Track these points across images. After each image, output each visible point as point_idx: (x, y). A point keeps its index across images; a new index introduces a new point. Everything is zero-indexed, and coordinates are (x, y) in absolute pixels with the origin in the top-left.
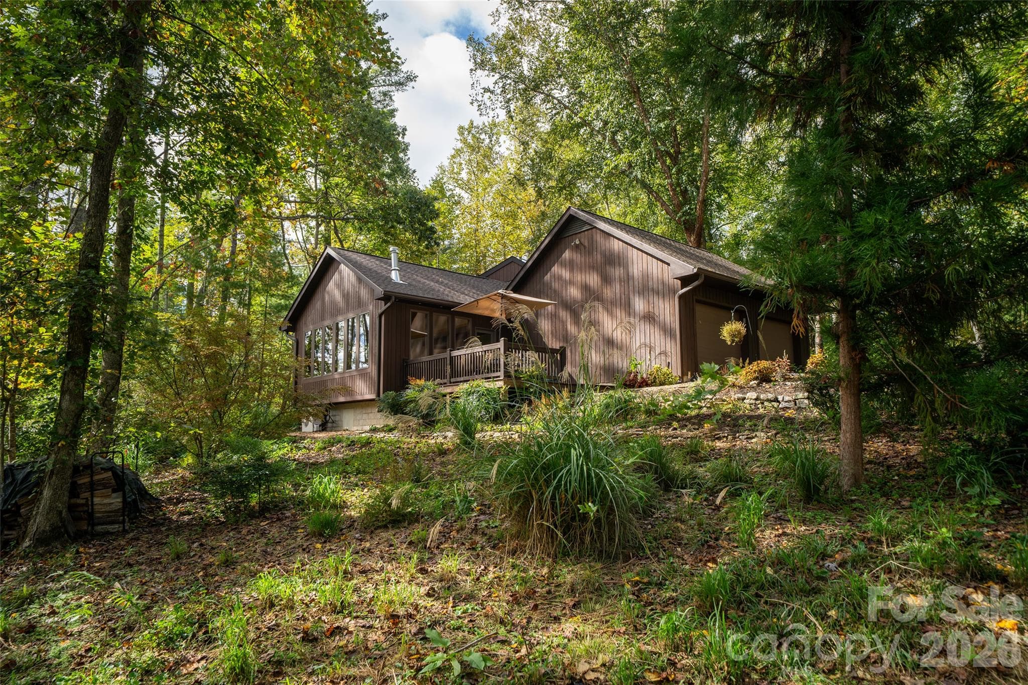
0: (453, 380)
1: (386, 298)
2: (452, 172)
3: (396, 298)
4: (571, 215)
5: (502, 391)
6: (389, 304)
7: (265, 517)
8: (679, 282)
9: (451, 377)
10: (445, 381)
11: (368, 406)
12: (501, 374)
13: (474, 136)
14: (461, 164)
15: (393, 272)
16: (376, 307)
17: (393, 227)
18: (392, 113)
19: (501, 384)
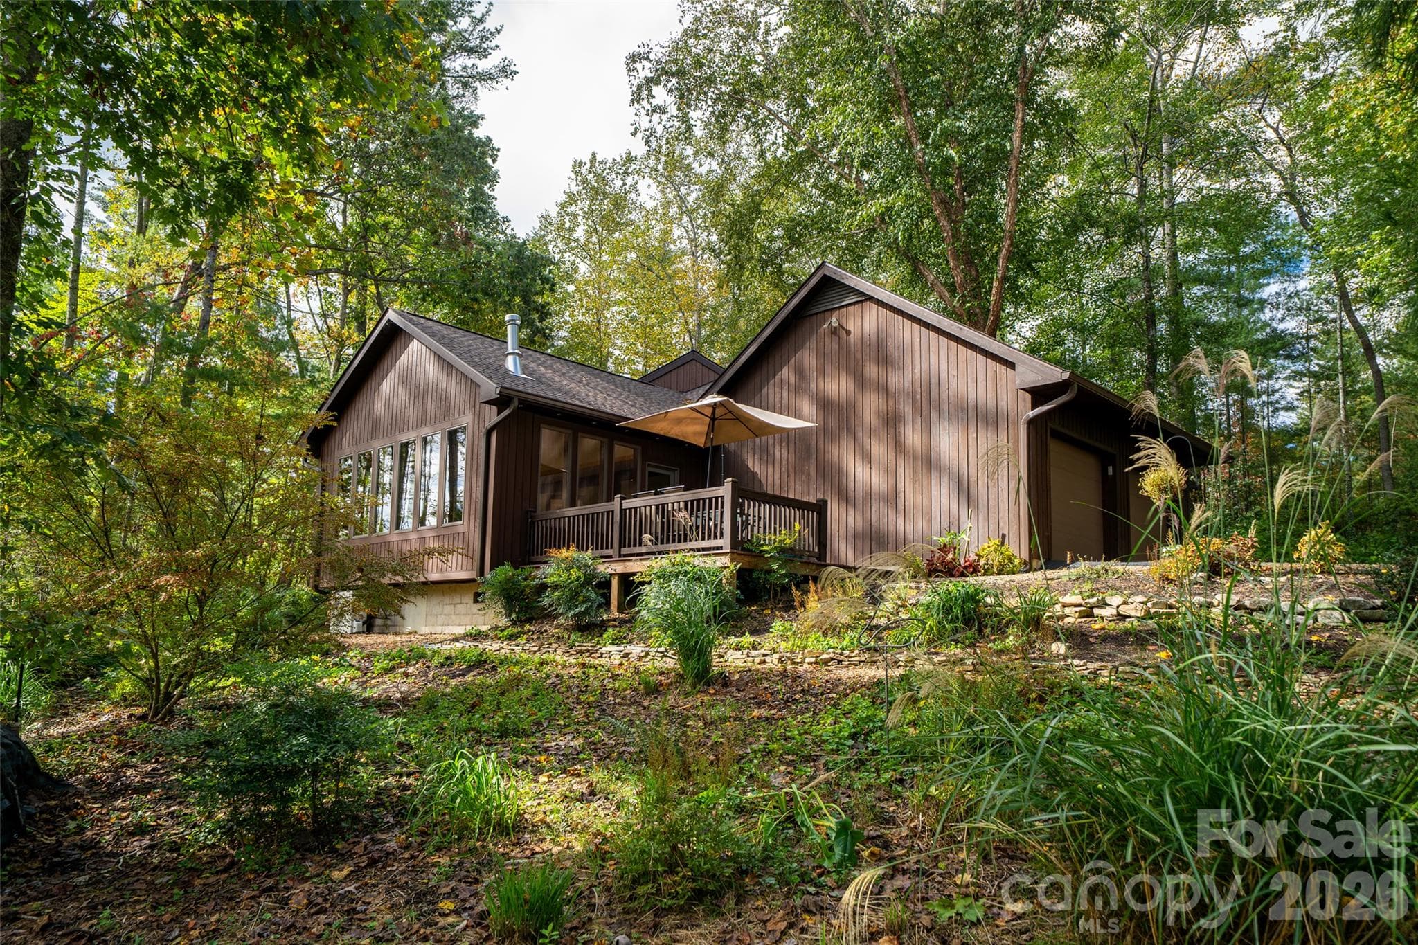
0: (625, 551)
1: (501, 402)
2: (561, 227)
3: (521, 401)
4: (825, 276)
5: (726, 573)
6: (506, 412)
7: (333, 850)
8: (1028, 396)
9: (622, 544)
10: (610, 552)
11: (455, 591)
12: (725, 542)
13: (596, 175)
14: (576, 215)
15: (510, 359)
16: (478, 416)
17: (475, 300)
18: (474, 121)
19: (726, 560)
